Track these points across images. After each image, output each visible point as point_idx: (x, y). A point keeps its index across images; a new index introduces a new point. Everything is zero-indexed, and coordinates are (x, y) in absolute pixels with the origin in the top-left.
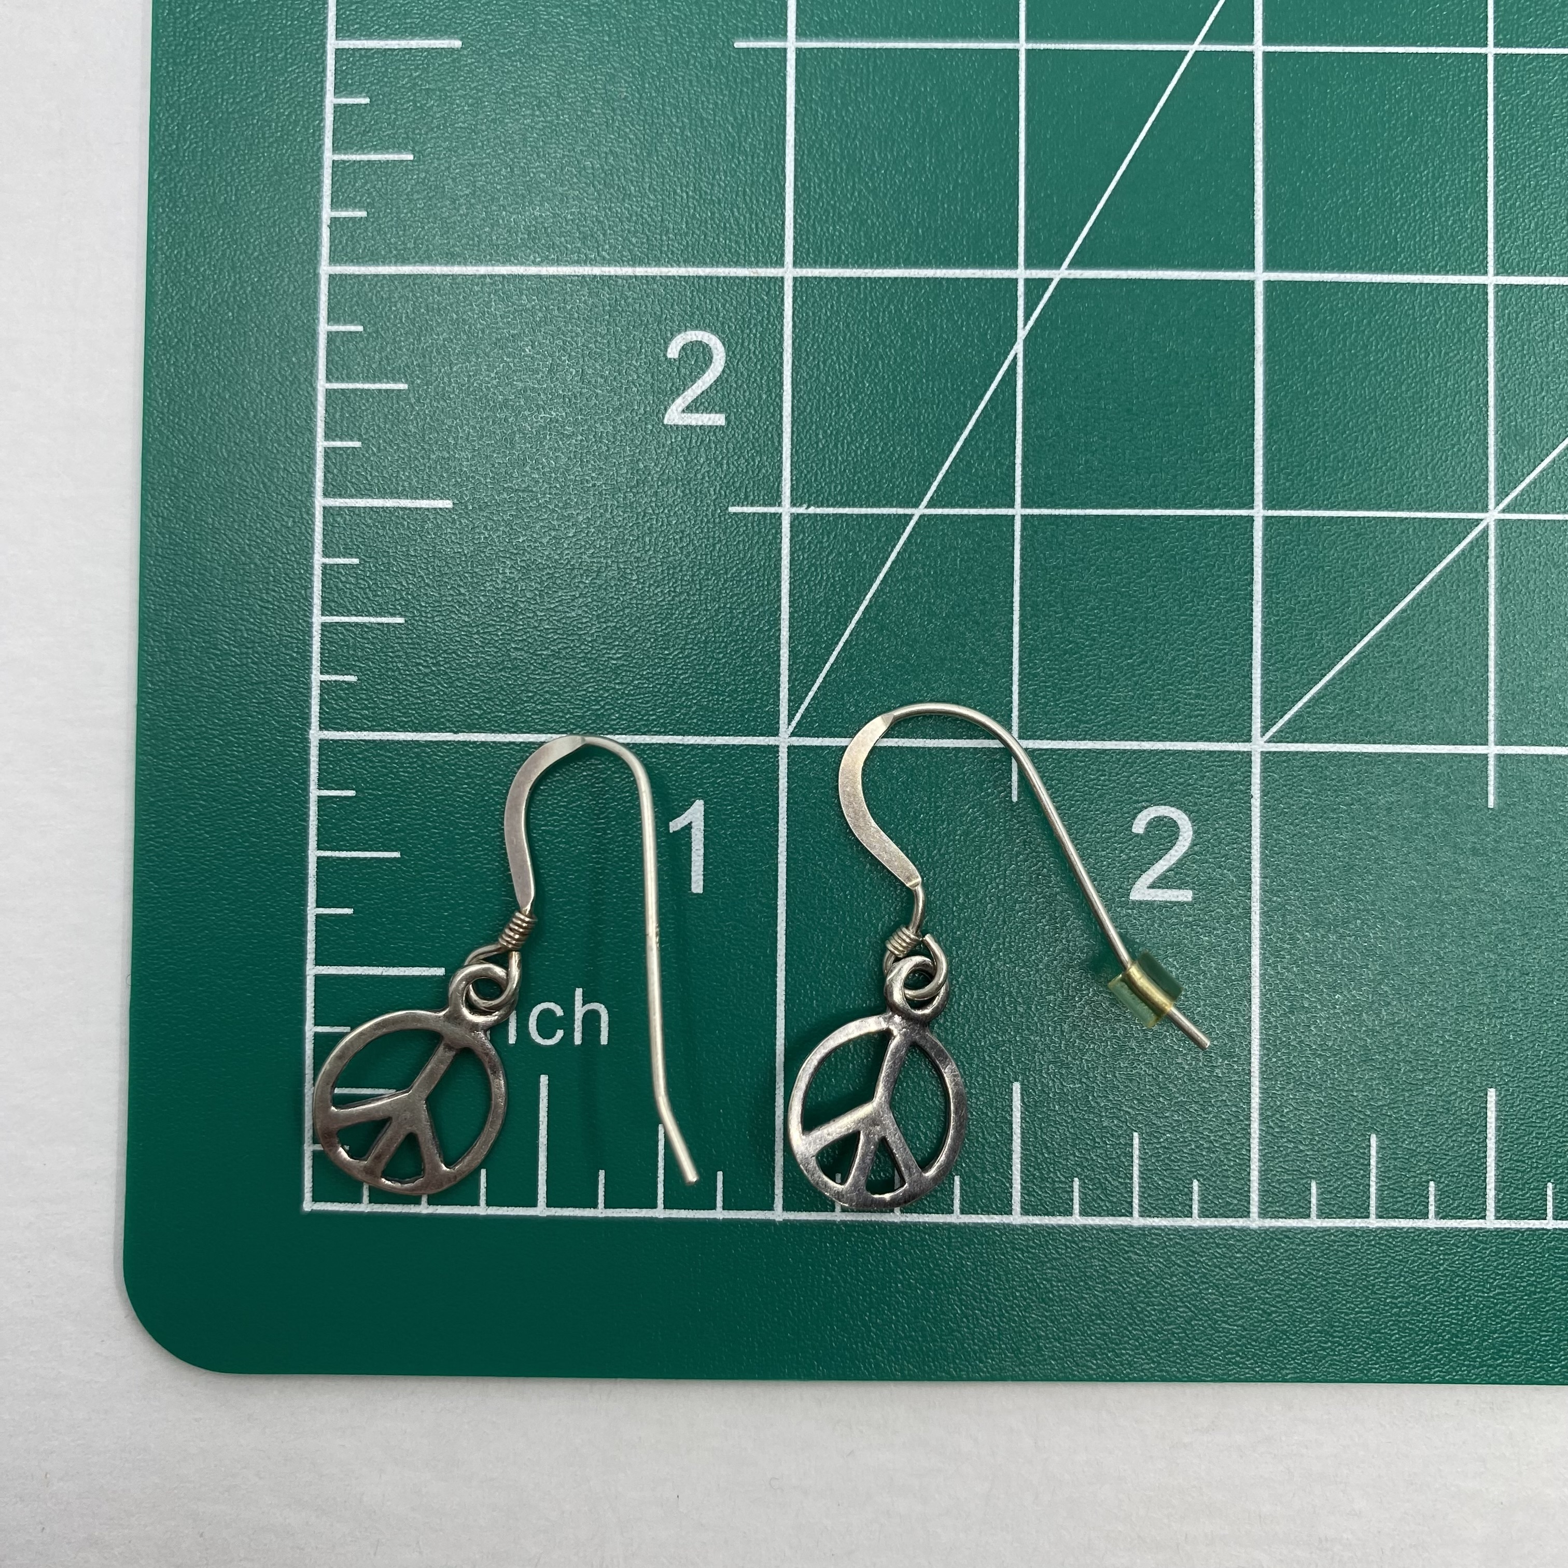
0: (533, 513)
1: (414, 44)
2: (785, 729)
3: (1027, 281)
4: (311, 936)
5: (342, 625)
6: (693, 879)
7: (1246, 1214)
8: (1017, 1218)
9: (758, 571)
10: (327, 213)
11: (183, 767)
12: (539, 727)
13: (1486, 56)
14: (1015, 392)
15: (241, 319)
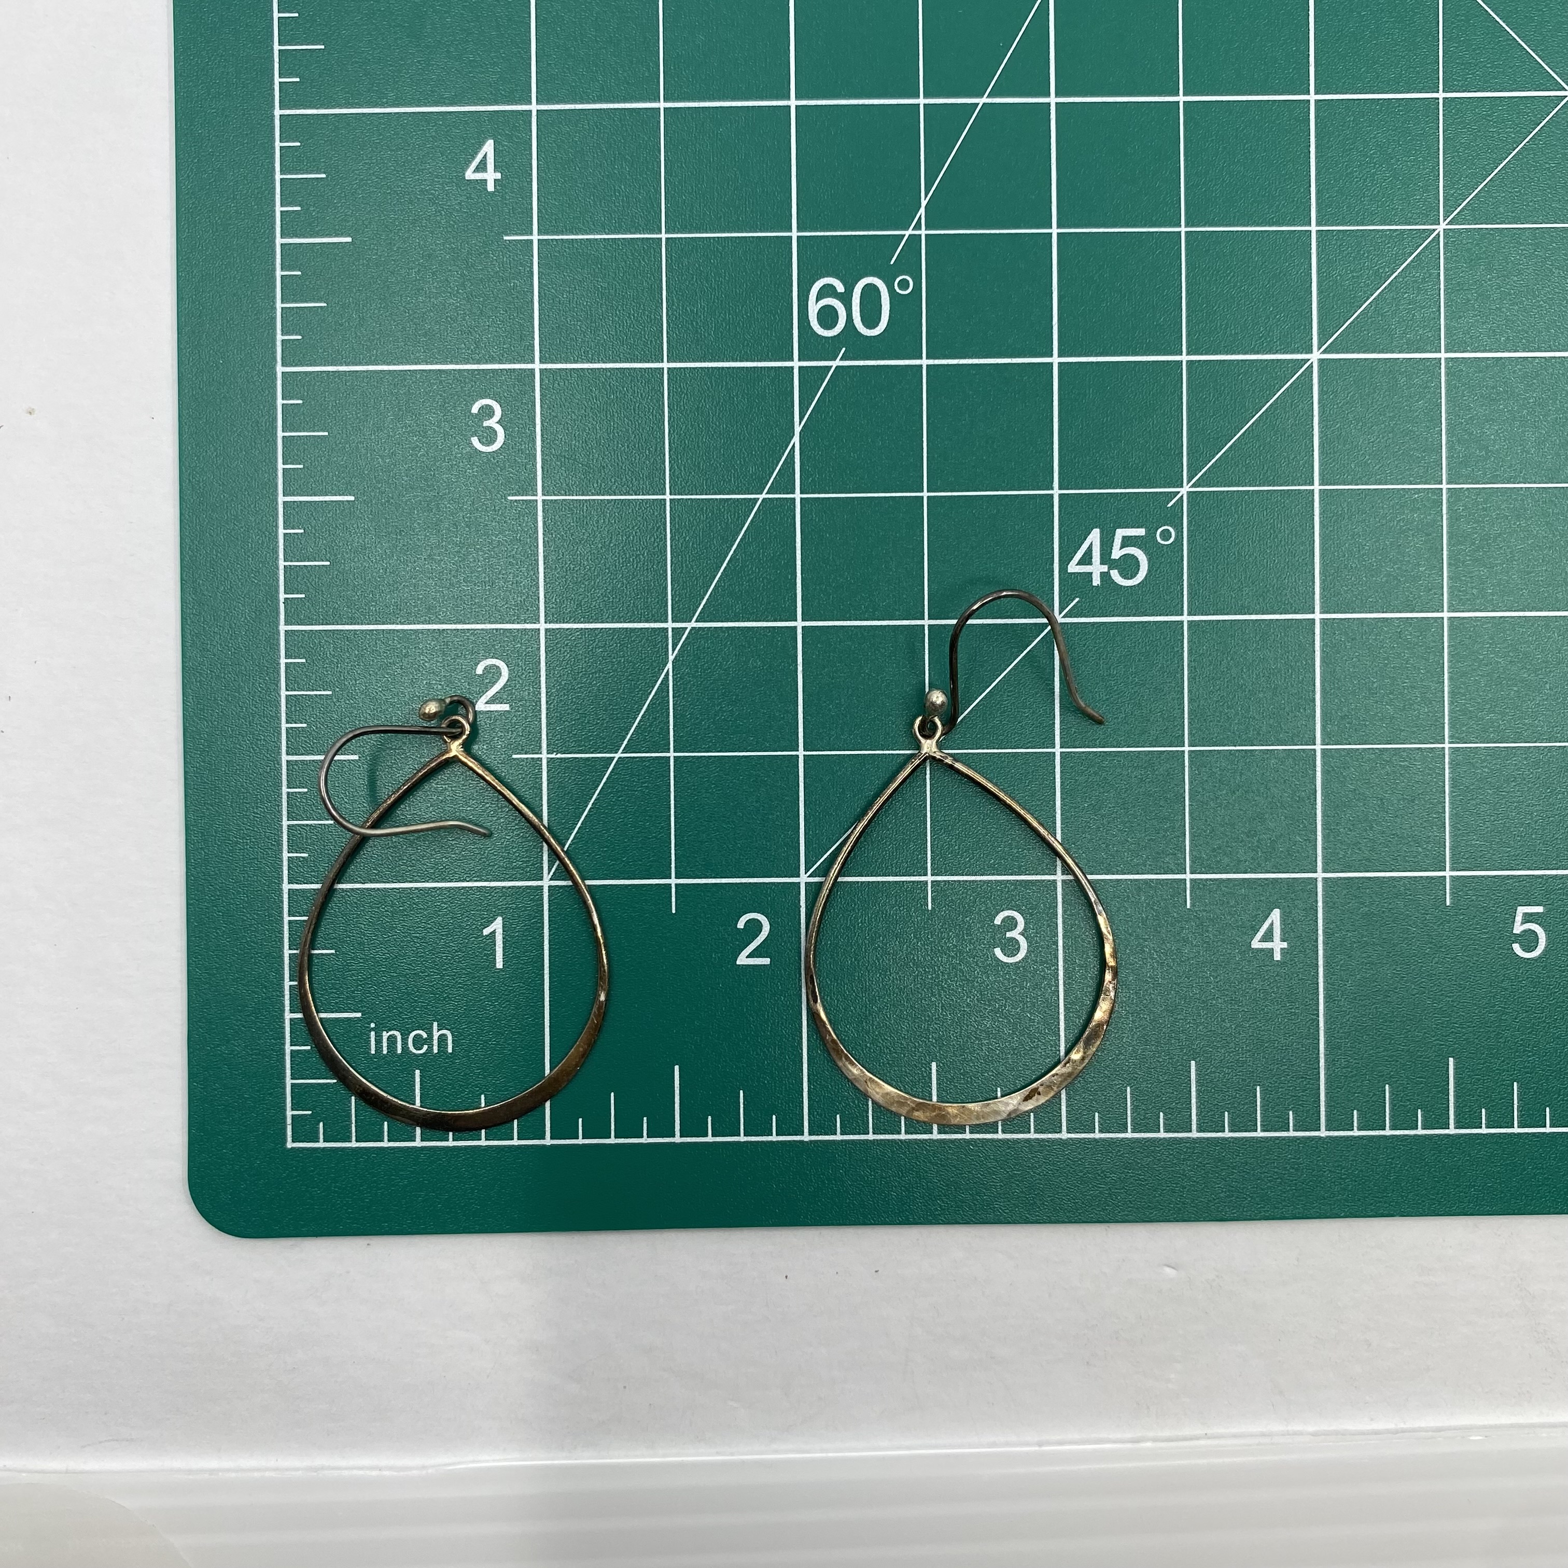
0: (403, 760)
1: (327, 498)
2: (547, 876)
3: (673, 628)
4: (287, 997)
5: (299, 825)
6: (497, 961)
7: (803, 1135)
8: (677, 1139)
9: (530, 789)
10: (282, 596)
11: (214, 906)
12: (409, 879)
13: (922, 497)
14: (668, 690)
15: (236, 656)
